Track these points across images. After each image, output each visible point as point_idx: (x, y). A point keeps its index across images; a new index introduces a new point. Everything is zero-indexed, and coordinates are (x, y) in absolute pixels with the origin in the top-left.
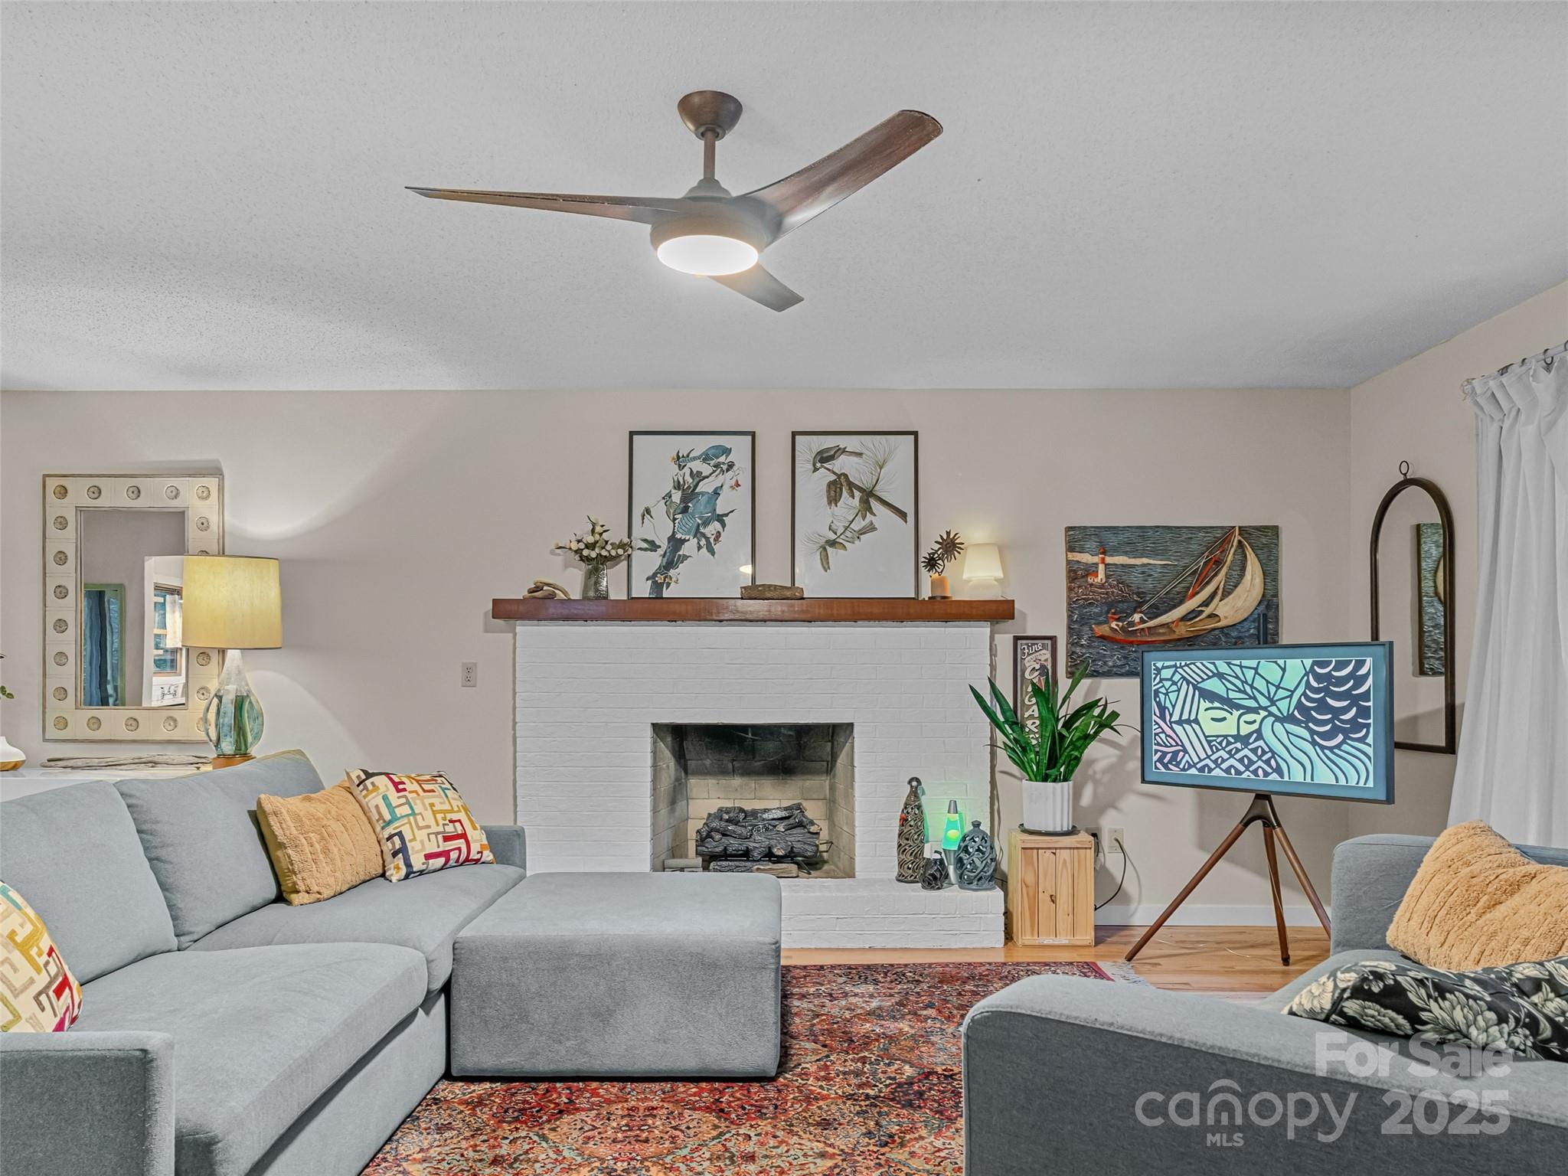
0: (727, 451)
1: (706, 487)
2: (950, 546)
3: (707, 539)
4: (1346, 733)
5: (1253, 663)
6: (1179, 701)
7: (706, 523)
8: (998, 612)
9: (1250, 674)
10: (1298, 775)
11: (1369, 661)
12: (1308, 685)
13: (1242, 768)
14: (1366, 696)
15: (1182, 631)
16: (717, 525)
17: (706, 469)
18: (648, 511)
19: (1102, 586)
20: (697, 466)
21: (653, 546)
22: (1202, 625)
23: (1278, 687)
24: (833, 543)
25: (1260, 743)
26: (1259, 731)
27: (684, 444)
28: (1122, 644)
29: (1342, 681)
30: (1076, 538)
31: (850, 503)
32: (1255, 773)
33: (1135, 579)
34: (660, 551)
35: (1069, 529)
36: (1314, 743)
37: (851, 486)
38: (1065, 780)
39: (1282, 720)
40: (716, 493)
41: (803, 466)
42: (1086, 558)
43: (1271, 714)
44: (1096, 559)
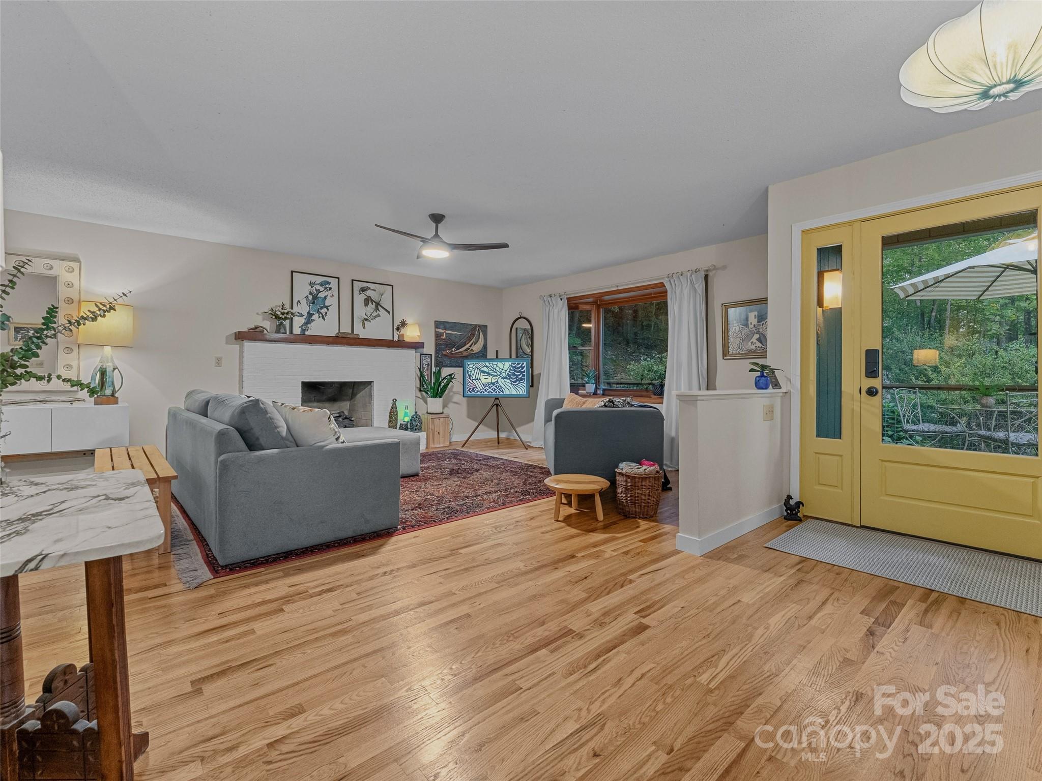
0: (329, 283)
1: (321, 295)
2: (403, 324)
3: (322, 314)
4: (519, 381)
5: (496, 363)
6: (474, 374)
7: (322, 308)
8: (417, 346)
9: (495, 366)
10: (507, 392)
11: (525, 363)
12: (510, 369)
13: (492, 391)
14: (524, 372)
15: (465, 354)
16: (325, 309)
17: (321, 289)
18: (299, 302)
19: (445, 339)
20: (318, 287)
21: (302, 316)
22: (469, 352)
23: (502, 370)
24: (366, 320)
25: (498, 384)
26: (497, 381)
27: (313, 279)
28: (450, 358)
29: (519, 368)
30: (438, 324)
31: (371, 306)
32: (496, 392)
33: (453, 338)
34: (304, 317)
35: (435, 321)
36: (512, 384)
37: (372, 301)
38: (440, 397)
39: (503, 378)
40: (325, 298)
41: (356, 292)
42: (441, 331)
43: (500, 377)
44: (443, 331)
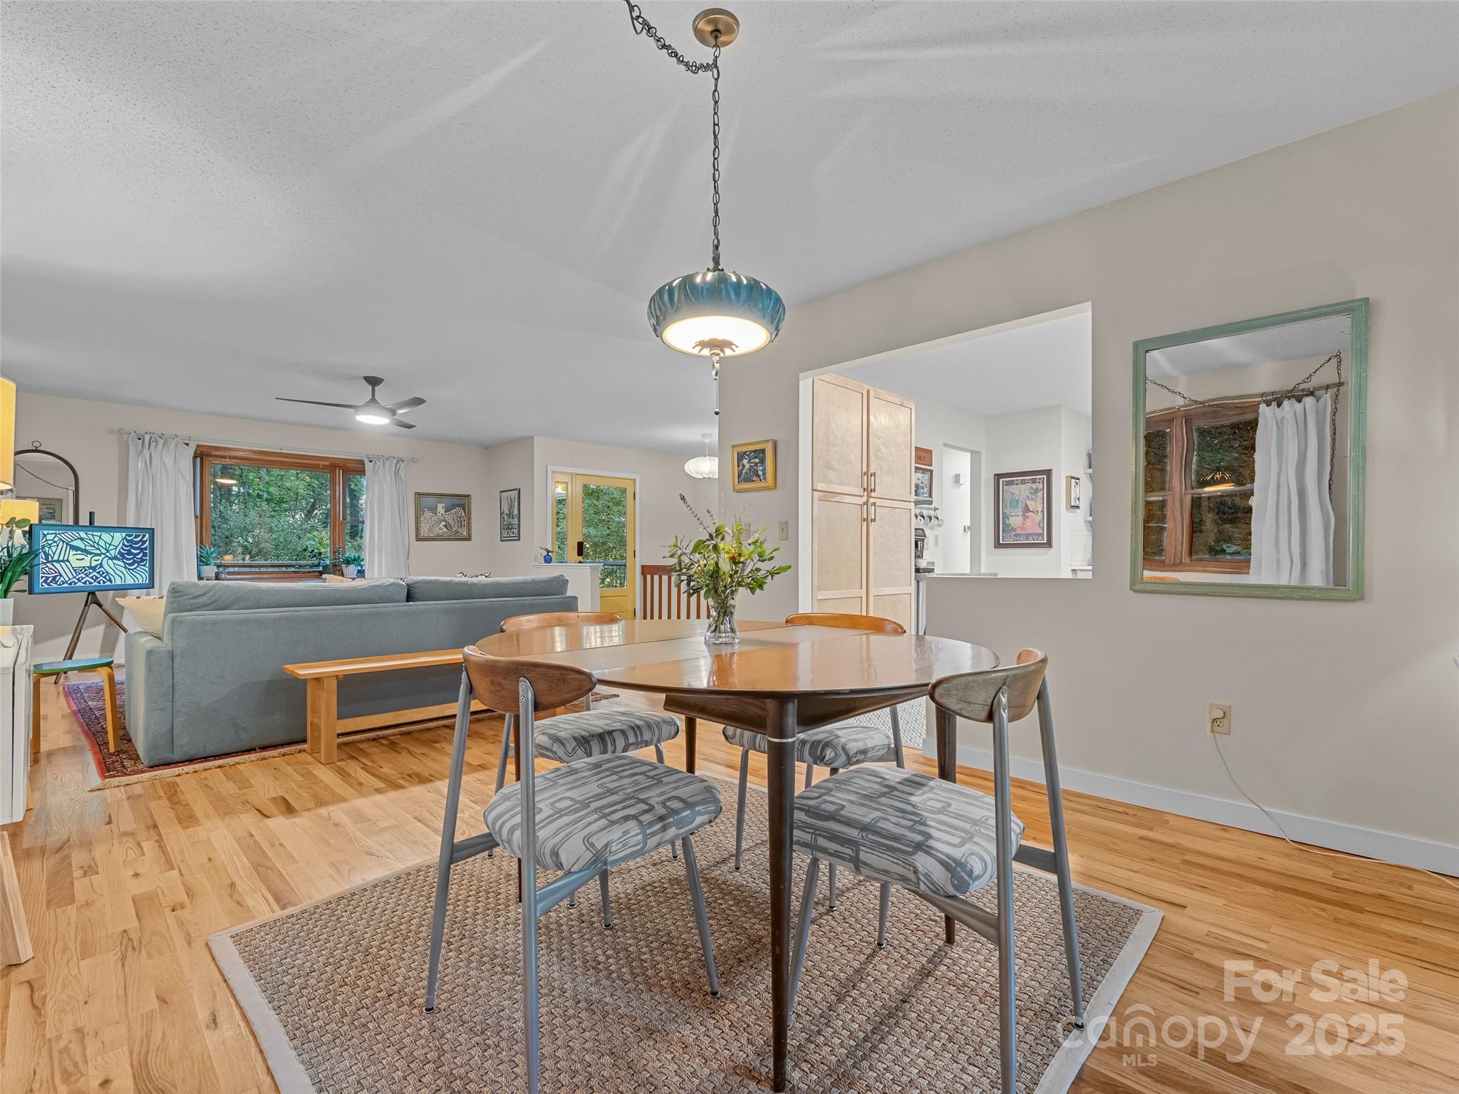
4: (138, 563)
5: (99, 534)
6: (56, 551)
9: (97, 539)
10: (118, 582)
11: (147, 535)
12: (124, 544)
13: (92, 581)
14: (146, 549)
23: (110, 545)
25: (102, 569)
26: (101, 564)
29: (138, 542)
32: (99, 582)
36: (126, 568)
38: (10, 597)
39: (111, 559)
43: (107, 556)
